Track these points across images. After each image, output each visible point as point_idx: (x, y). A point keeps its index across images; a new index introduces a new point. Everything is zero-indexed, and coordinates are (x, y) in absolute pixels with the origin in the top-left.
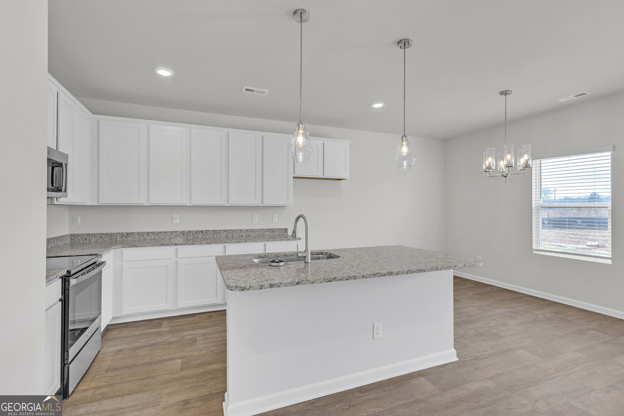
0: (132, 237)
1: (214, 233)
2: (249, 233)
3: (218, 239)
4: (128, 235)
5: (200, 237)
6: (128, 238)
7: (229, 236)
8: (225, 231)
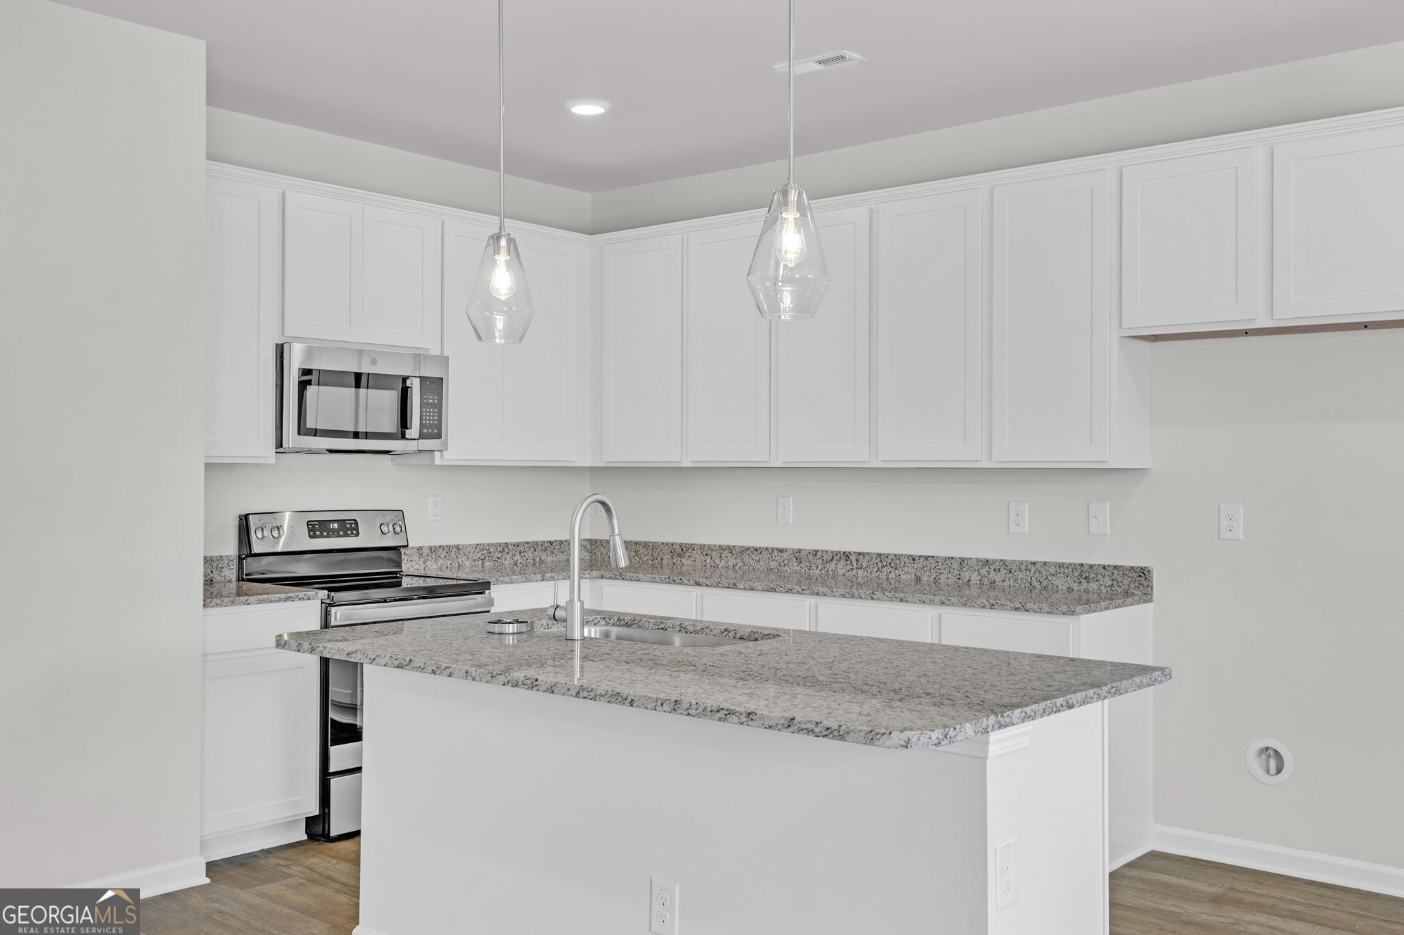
0: (689, 557)
1: (880, 564)
2: (993, 575)
3: (892, 586)
4: (682, 550)
5: (841, 572)
6: (684, 561)
7: (925, 579)
8: (914, 560)
